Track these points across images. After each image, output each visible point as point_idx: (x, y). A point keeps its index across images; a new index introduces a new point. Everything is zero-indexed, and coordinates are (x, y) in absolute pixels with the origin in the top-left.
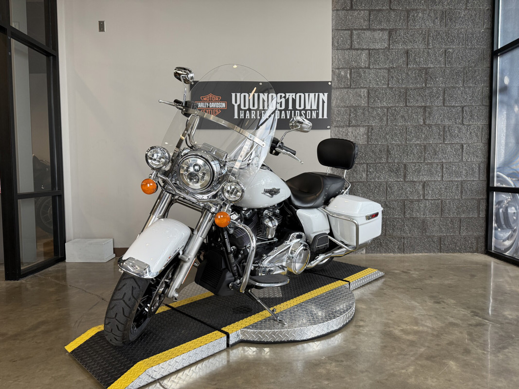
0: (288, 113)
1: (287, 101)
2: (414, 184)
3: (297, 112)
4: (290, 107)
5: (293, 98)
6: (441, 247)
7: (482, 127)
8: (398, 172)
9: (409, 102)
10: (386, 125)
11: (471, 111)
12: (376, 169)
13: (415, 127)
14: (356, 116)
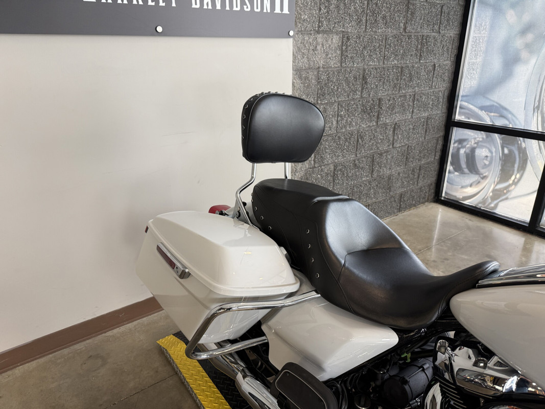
2: (386, 128)
6: (400, 205)
7: (454, 37)
8: (372, 112)
10: (364, 32)
11: (448, 14)
12: (348, 110)
13: (395, 37)
14: (328, 12)
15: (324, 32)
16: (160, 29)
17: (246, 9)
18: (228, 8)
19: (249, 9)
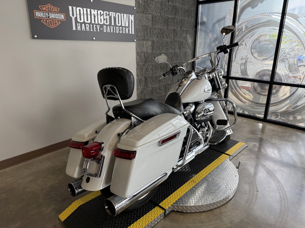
0: (112, 27)
1: (110, 18)
3: (117, 27)
4: (113, 24)
5: (114, 16)
7: (192, 42)
9: (169, 26)
10: (159, 40)
13: (170, 42)
14: (147, 33)
15: (146, 40)
16: (94, 39)
17: (120, 32)
18: (115, 32)
19: (121, 32)
